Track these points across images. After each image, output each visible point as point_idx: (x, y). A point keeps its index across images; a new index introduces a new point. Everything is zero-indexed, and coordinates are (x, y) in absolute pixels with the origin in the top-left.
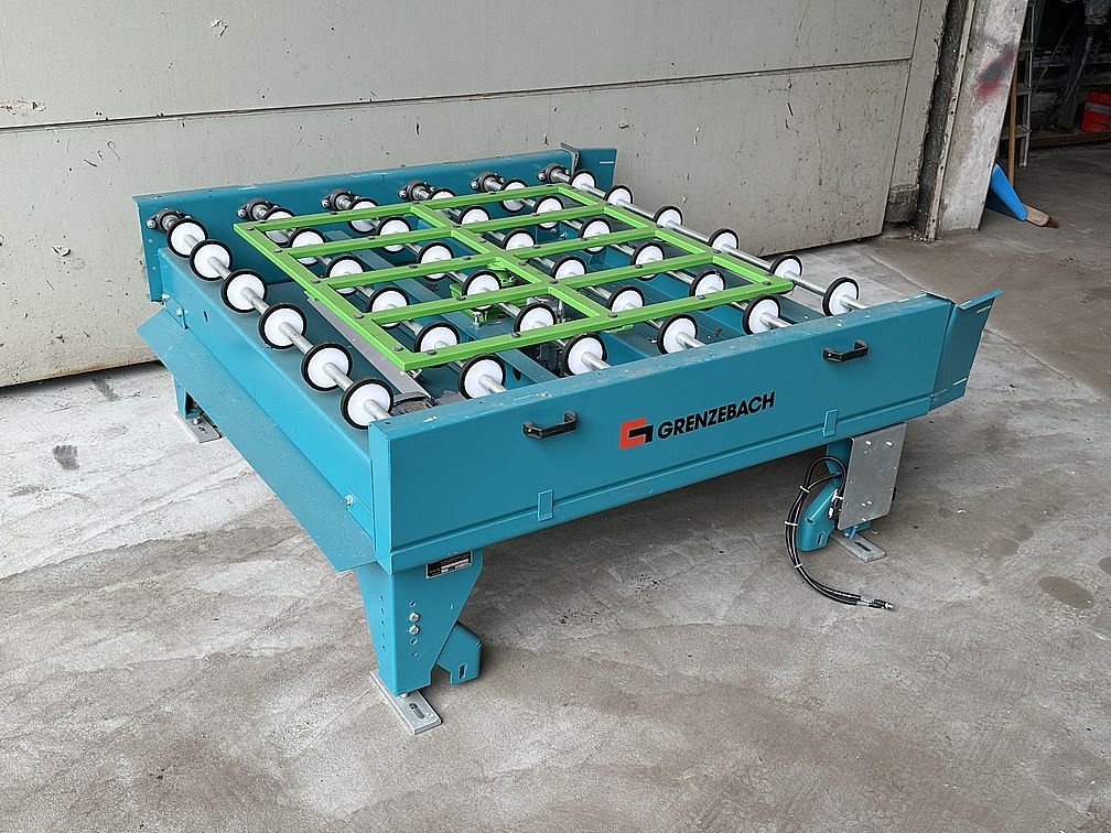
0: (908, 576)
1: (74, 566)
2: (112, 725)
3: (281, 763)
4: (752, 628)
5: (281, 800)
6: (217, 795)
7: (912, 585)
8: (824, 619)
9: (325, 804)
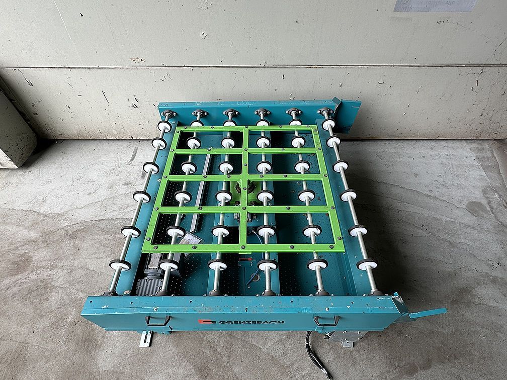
0: (354, 364)
1: (116, 222)
2: (81, 295)
3: (103, 337)
4: (273, 359)
5: (93, 353)
6: (82, 341)
7: (352, 369)
8: (303, 369)
9: (101, 362)
